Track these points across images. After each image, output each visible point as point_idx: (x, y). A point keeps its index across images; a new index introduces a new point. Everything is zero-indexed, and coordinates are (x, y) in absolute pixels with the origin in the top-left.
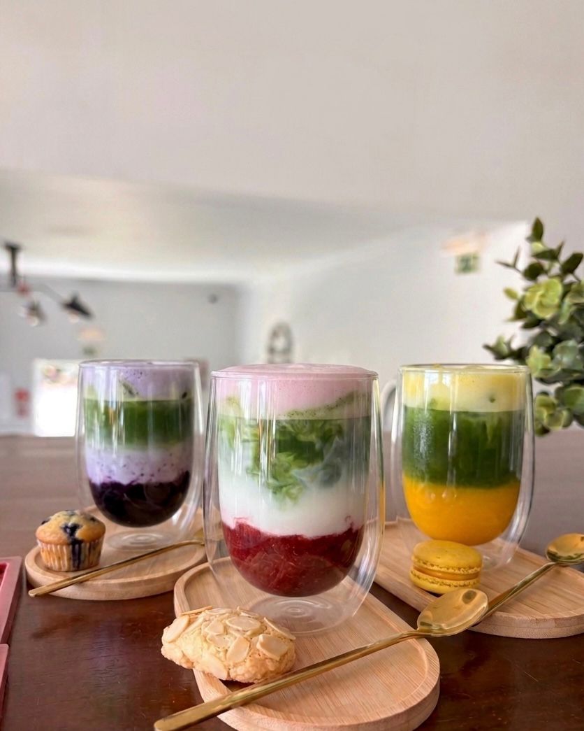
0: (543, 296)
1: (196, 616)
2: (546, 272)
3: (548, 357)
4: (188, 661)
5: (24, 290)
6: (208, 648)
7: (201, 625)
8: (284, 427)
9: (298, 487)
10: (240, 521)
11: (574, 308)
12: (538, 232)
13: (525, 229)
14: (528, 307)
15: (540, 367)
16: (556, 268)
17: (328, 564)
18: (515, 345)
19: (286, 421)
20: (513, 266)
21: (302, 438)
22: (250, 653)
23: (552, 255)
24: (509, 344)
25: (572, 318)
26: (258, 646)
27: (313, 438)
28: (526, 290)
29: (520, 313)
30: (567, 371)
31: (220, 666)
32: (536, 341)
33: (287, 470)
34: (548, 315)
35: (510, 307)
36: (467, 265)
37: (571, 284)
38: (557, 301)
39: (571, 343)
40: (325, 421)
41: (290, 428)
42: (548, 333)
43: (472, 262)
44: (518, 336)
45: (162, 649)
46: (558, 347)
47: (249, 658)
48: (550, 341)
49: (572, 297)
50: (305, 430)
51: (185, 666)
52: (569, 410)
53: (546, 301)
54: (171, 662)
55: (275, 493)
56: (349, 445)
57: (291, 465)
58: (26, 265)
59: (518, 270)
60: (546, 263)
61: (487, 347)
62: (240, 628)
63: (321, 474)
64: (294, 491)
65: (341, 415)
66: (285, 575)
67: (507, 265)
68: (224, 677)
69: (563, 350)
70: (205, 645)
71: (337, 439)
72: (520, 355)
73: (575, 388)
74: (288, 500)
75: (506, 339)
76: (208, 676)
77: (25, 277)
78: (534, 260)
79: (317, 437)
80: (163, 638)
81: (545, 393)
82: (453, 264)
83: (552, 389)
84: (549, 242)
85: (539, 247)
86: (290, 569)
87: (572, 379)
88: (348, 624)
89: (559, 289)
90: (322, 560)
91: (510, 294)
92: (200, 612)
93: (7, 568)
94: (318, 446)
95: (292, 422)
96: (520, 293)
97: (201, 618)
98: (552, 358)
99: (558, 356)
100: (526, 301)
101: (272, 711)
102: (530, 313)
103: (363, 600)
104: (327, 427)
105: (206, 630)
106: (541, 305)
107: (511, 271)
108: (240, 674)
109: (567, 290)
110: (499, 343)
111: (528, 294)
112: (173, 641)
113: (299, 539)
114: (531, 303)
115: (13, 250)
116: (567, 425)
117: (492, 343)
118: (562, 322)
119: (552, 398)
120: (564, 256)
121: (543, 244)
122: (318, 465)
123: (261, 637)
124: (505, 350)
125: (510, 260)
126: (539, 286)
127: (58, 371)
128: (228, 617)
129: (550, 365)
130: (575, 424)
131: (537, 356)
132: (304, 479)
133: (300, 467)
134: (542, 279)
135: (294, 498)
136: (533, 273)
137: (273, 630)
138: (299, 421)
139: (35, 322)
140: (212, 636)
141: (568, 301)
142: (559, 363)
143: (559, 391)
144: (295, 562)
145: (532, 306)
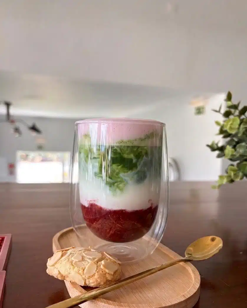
0: (231, 124)
1: (66, 252)
2: (233, 114)
3: (233, 150)
4: (62, 276)
5: (13, 122)
6: (73, 269)
7: (69, 256)
8: (116, 150)
9: (123, 183)
10: (91, 202)
11: (244, 130)
12: (229, 97)
13: (224, 96)
14: (225, 129)
15: (230, 154)
16: (237, 113)
17: (139, 226)
18: (220, 145)
19: (117, 147)
20: (219, 111)
21: (126, 156)
22: (97, 270)
23: (235, 107)
24: (217, 144)
25: (244, 133)
26: (102, 267)
27: (132, 156)
28: (224, 121)
29: (222, 131)
30: (242, 156)
31: (80, 278)
32: (229, 143)
33: (118, 174)
34: (233, 132)
35: (217, 129)
36: (199, 111)
37: (243, 119)
38: (237, 126)
39: (243, 144)
40: (138, 147)
41: (119, 150)
42: (234, 140)
43: (201, 110)
44: (221, 141)
45: (47, 270)
46: (238, 145)
47: (97, 273)
48: (234, 143)
49: (244, 125)
50: (127, 152)
51: (60, 278)
52: (243, 172)
53: (233, 126)
54: (53, 277)
55: (110, 186)
56: (151, 161)
57: (120, 171)
58: (13, 111)
59: (221, 114)
60: (233, 110)
61: (208, 146)
62: (91, 258)
63: (136, 176)
64: (121, 185)
65: (147, 144)
66: (115, 232)
67: (216, 111)
68: (83, 284)
69: (240, 147)
70: (72, 267)
71: (145, 157)
72: (222, 149)
73: (245, 163)
74: (118, 190)
75: (216, 142)
76: (73, 284)
77: (13, 116)
78: (228, 109)
79: (134, 155)
80: (47, 264)
81: (232, 165)
82: (193, 111)
83: (235, 163)
84: (234, 101)
85: (230, 103)
86: (119, 228)
87: (244, 159)
88: (149, 257)
89: (238, 121)
90: (136, 224)
91: (217, 123)
92: (69, 250)
93: (5, 239)
94: (134, 161)
95: (120, 147)
96: (222, 123)
97: (69, 252)
98: (235, 150)
99: (238, 150)
100: (224, 127)
101: (110, 301)
102: (226, 131)
103: (157, 246)
104: (140, 150)
105: (73, 259)
106: (231, 128)
107: (218, 114)
108: (91, 283)
109: (242, 122)
110: (213, 144)
111: (225, 123)
112: (53, 265)
113: (124, 211)
114: (226, 127)
115: (8, 105)
116: (242, 179)
117: (210, 144)
118: (240, 135)
119: (235, 168)
120: (241, 107)
121: (231, 102)
122: (135, 171)
123: (103, 262)
124: (215, 147)
125: (218, 109)
126: (230, 120)
127: (27, 156)
128: (84, 252)
129: (234, 153)
130: (245, 178)
131: (229, 150)
132: (127, 178)
133: (125, 172)
134: (231, 117)
135: (121, 190)
136: (227, 114)
137: (109, 258)
138: (124, 146)
139: (17, 135)
140: (76, 262)
141: (242, 126)
142: (238, 152)
143: (238, 164)
144: (121, 224)
145: (227, 128)
